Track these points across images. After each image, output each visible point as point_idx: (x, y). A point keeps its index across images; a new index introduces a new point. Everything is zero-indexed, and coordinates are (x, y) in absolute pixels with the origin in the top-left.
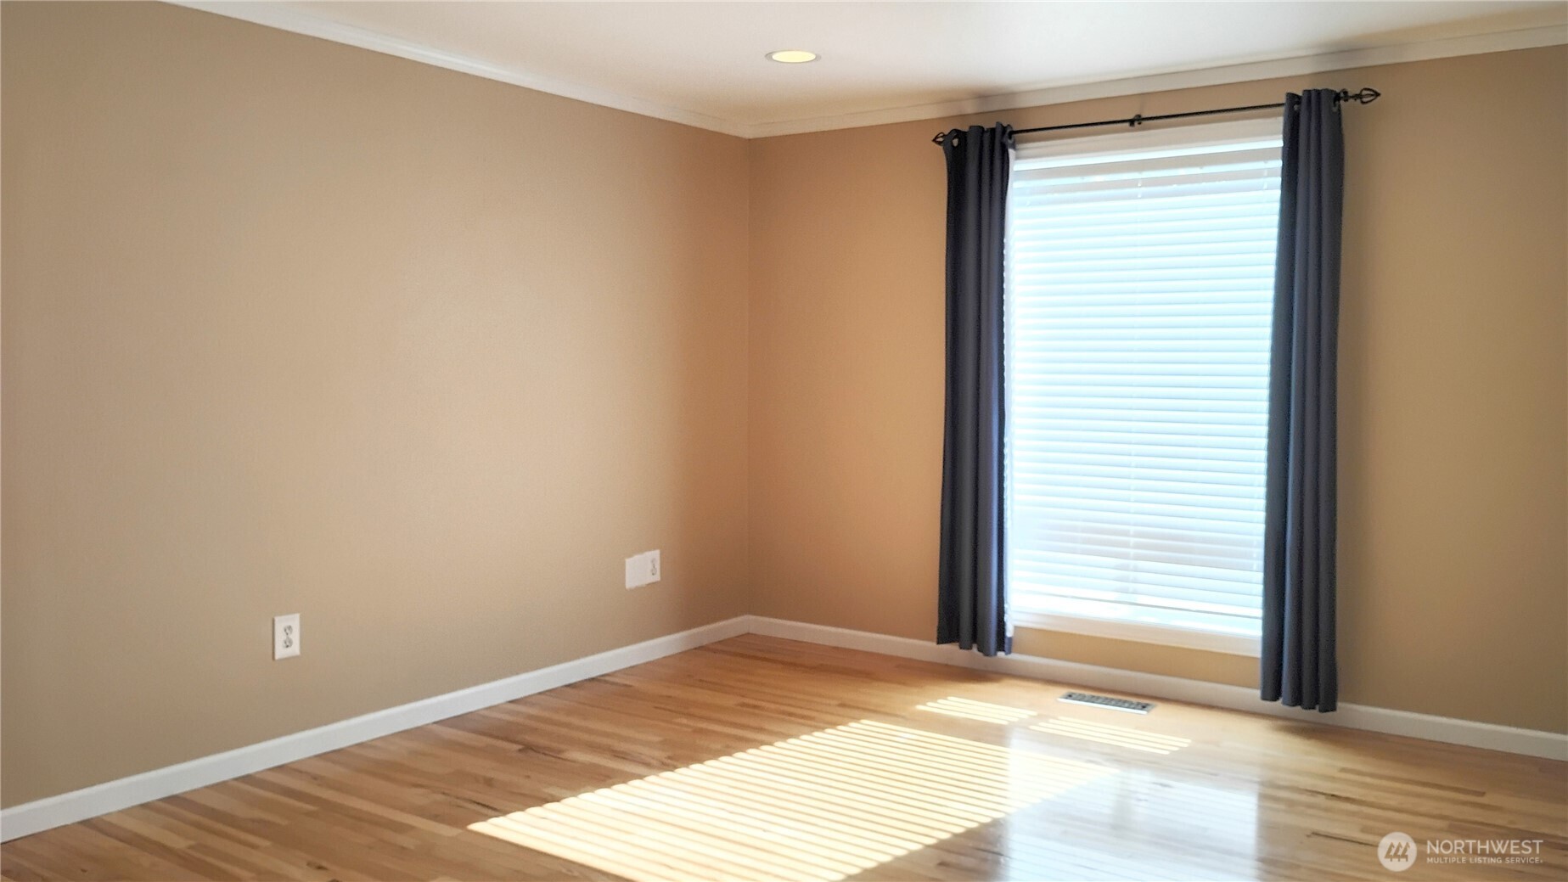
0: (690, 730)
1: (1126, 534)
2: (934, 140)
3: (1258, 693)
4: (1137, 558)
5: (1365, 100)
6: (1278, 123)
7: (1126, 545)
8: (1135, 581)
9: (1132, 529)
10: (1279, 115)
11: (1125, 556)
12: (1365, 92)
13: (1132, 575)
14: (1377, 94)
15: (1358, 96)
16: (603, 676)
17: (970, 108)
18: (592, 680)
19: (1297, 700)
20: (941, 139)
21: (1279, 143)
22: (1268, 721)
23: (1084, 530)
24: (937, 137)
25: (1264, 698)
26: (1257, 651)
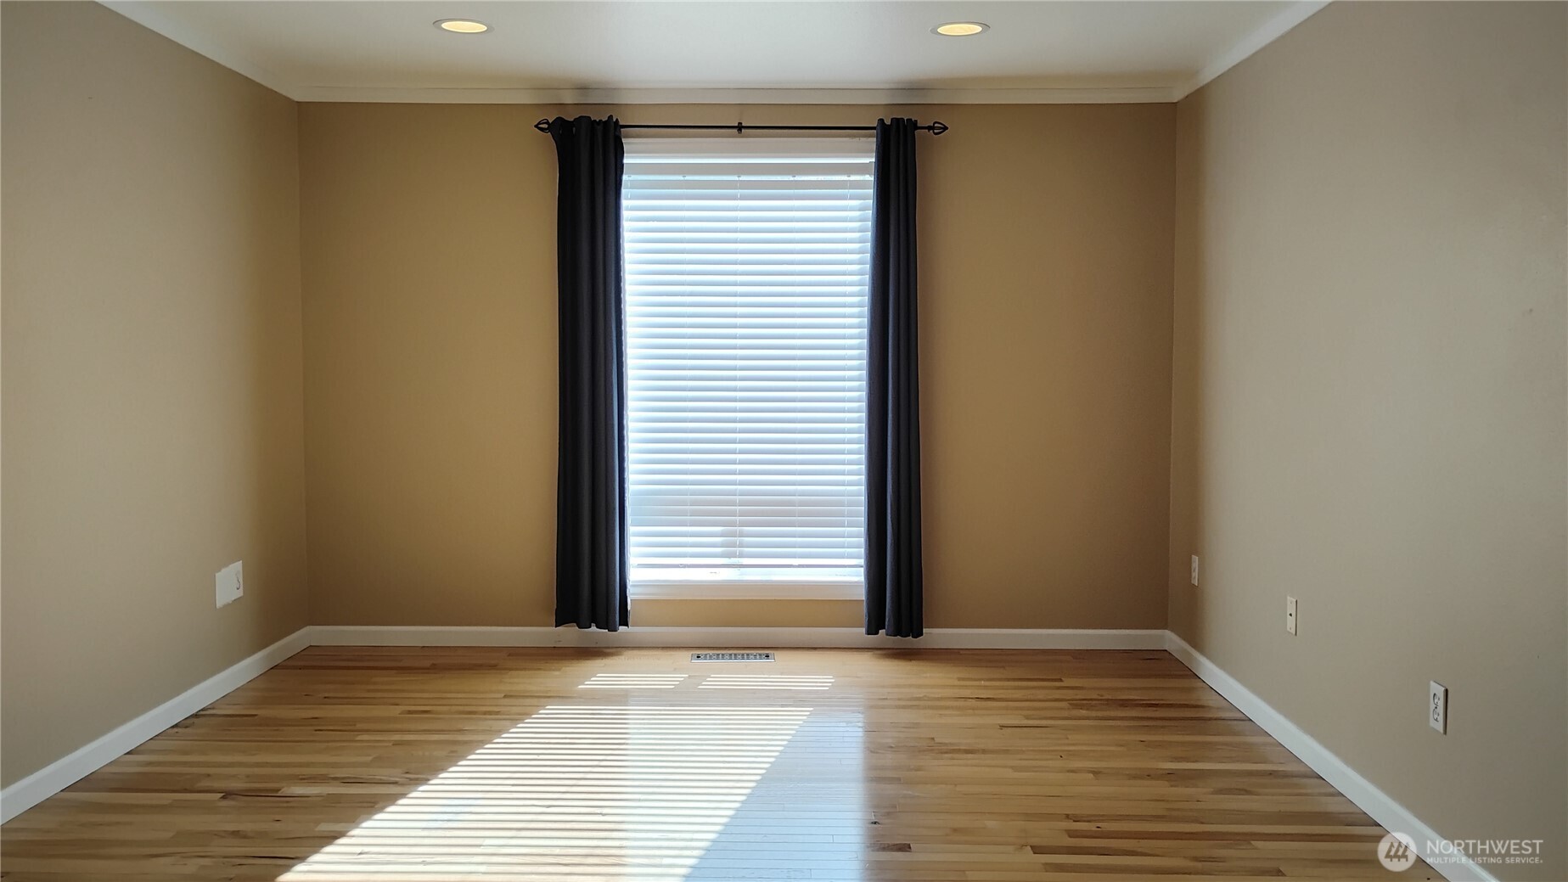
0: (390, 744)
1: (733, 504)
2: (536, 126)
3: (864, 630)
4: (743, 524)
5: (936, 131)
6: (872, 143)
7: (733, 514)
8: (742, 545)
9: (737, 498)
10: (871, 136)
11: (733, 524)
12: (936, 125)
13: (738, 539)
14: (945, 128)
15: (930, 128)
16: (202, 710)
17: (569, 98)
18: (196, 716)
19: (898, 631)
20: (545, 126)
21: (870, 159)
22: (869, 653)
23: (694, 503)
24: (539, 123)
25: (869, 633)
26: (861, 594)
